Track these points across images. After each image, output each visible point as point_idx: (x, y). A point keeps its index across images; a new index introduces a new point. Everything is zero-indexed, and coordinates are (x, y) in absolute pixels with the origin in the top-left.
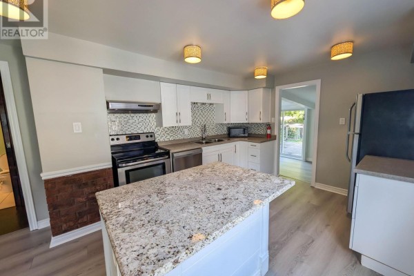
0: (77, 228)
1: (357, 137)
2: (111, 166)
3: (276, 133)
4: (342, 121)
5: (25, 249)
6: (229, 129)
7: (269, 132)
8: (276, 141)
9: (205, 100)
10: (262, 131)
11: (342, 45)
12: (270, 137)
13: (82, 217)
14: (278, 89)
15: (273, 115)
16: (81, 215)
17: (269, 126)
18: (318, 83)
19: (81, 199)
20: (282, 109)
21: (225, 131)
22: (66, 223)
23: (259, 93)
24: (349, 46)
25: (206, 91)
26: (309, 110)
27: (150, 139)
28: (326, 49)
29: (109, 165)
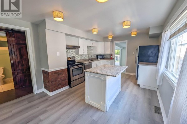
0: (58, 89)
1: (138, 57)
2: (67, 68)
3: (114, 57)
4: (133, 53)
5: (41, 98)
6: (97, 56)
7: (111, 57)
8: (114, 60)
9: (91, 45)
10: (109, 57)
11: (134, 32)
12: (111, 59)
13: (59, 86)
14: (114, 42)
15: (113, 51)
16: (59, 85)
17: (111, 55)
18: (127, 41)
19: (59, 79)
20: (116, 48)
21: (96, 57)
22: (54, 87)
23: (109, 44)
24: (136, 33)
25: (92, 42)
26: (121, 50)
27: (73, 59)
28: (130, 33)
29: (66, 67)
